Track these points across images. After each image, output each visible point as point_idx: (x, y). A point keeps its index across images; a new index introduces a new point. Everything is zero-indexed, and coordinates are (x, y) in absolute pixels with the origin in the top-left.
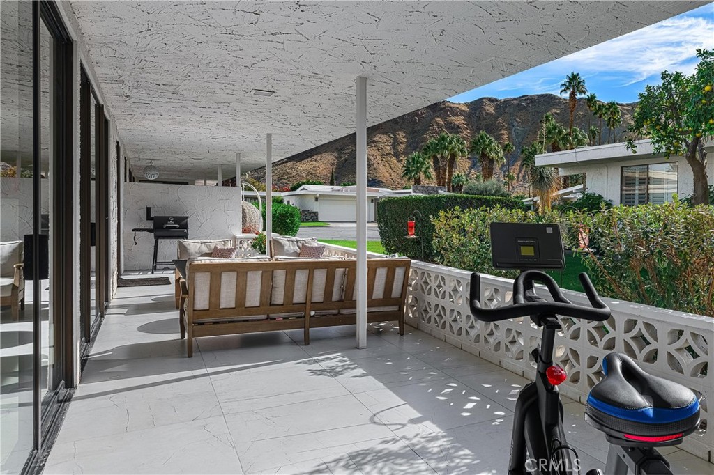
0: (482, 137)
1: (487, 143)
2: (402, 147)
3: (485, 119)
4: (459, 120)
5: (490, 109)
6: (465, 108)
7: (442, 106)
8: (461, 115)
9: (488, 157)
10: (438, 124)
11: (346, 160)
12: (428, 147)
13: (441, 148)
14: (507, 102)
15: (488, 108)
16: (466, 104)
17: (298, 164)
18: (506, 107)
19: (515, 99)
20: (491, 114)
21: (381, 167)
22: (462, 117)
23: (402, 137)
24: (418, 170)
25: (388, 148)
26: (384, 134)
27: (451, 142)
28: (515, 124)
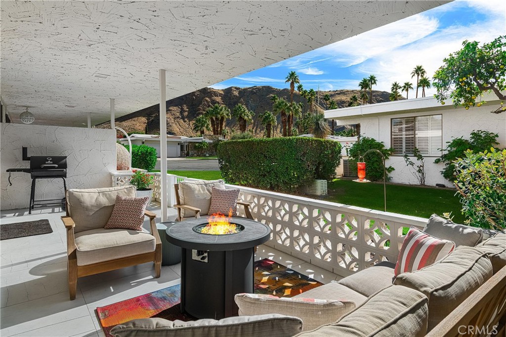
0: (240, 107)
1: (243, 110)
2: (186, 114)
3: (233, 99)
4: (218, 99)
5: (236, 93)
6: (222, 93)
7: (209, 91)
8: (220, 96)
9: (243, 119)
10: (207, 101)
11: (153, 121)
12: (207, 112)
13: (216, 113)
14: (245, 90)
15: (235, 92)
16: (223, 90)
17: (123, 122)
18: (245, 92)
19: (250, 88)
20: (236, 96)
21: (174, 125)
22: (220, 98)
23: (185, 108)
24: (203, 126)
25: (178, 114)
26: (175, 106)
27: (221, 110)
28: (250, 102)
